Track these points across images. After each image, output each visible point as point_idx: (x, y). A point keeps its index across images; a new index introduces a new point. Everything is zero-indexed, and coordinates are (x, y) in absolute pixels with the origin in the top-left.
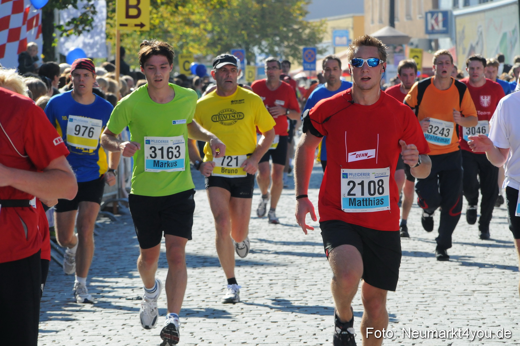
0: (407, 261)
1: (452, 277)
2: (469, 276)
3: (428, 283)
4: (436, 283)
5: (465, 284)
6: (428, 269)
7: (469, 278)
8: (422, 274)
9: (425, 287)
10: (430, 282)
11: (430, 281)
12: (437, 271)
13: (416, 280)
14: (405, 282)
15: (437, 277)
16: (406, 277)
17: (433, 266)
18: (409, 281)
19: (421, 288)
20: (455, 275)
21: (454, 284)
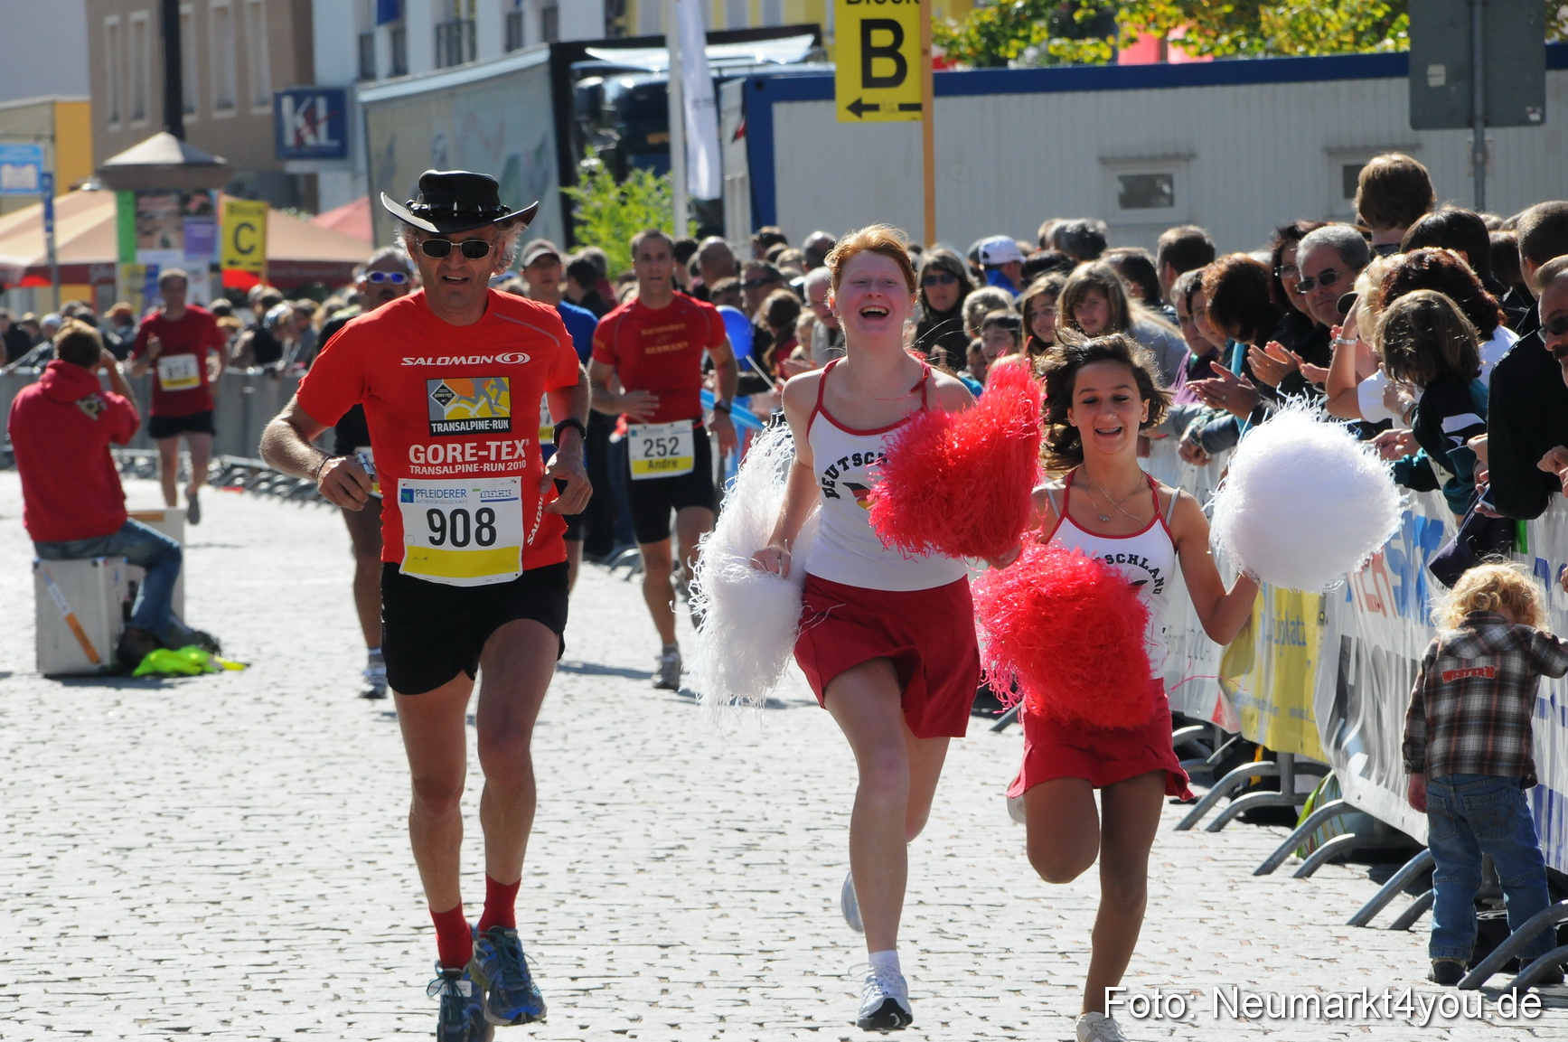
0: (220, 843)
1: (355, 886)
2: (407, 883)
3: (283, 908)
4: (306, 907)
5: (392, 909)
6: (284, 866)
7: (406, 889)
8: (265, 880)
9: (274, 921)
10: (290, 904)
11: (288, 901)
12: (311, 871)
13: (244, 899)
14: (210, 906)
15: (310, 888)
16: (216, 891)
17: (298, 856)
18: (224, 905)
19: (263, 921)
20: (365, 881)
21: (362, 908)
